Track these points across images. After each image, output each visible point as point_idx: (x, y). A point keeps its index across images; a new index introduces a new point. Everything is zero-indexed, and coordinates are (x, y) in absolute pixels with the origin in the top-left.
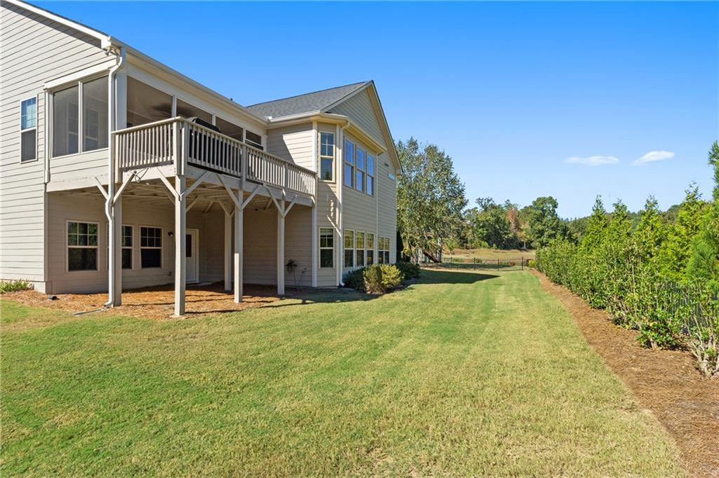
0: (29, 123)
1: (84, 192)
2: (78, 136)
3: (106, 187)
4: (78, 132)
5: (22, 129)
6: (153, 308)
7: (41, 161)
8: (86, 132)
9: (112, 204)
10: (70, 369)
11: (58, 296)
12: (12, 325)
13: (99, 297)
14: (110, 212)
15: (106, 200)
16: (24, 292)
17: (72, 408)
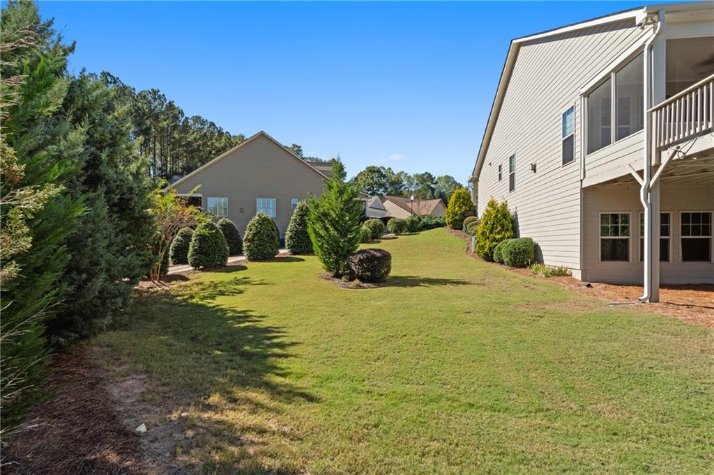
0: (568, 131)
1: (616, 182)
2: (610, 129)
3: (641, 173)
4: (610, 125)
5: (563, 137)
6: (703, 312)
7: (578, 161)
8: (618, 122)
9: (648, 189)
10: (609, 359)
11: (593, 284)
12: (557, 304)
13: (633, 290)
14: (646, 199)
15: (641, 186)
16: (565, 277)
17: (614, 402)
